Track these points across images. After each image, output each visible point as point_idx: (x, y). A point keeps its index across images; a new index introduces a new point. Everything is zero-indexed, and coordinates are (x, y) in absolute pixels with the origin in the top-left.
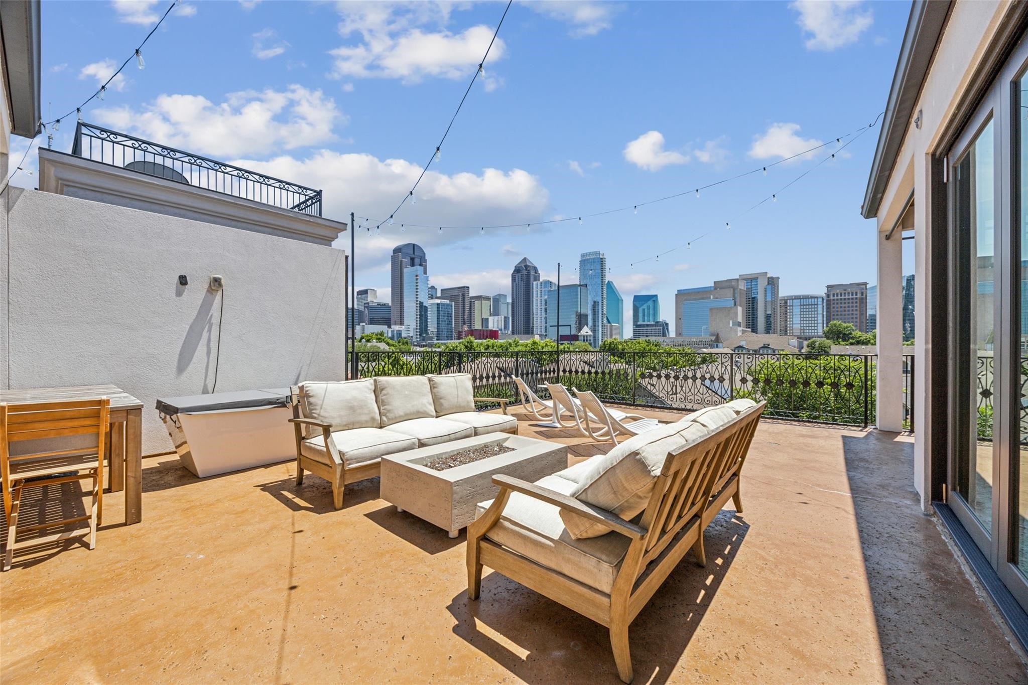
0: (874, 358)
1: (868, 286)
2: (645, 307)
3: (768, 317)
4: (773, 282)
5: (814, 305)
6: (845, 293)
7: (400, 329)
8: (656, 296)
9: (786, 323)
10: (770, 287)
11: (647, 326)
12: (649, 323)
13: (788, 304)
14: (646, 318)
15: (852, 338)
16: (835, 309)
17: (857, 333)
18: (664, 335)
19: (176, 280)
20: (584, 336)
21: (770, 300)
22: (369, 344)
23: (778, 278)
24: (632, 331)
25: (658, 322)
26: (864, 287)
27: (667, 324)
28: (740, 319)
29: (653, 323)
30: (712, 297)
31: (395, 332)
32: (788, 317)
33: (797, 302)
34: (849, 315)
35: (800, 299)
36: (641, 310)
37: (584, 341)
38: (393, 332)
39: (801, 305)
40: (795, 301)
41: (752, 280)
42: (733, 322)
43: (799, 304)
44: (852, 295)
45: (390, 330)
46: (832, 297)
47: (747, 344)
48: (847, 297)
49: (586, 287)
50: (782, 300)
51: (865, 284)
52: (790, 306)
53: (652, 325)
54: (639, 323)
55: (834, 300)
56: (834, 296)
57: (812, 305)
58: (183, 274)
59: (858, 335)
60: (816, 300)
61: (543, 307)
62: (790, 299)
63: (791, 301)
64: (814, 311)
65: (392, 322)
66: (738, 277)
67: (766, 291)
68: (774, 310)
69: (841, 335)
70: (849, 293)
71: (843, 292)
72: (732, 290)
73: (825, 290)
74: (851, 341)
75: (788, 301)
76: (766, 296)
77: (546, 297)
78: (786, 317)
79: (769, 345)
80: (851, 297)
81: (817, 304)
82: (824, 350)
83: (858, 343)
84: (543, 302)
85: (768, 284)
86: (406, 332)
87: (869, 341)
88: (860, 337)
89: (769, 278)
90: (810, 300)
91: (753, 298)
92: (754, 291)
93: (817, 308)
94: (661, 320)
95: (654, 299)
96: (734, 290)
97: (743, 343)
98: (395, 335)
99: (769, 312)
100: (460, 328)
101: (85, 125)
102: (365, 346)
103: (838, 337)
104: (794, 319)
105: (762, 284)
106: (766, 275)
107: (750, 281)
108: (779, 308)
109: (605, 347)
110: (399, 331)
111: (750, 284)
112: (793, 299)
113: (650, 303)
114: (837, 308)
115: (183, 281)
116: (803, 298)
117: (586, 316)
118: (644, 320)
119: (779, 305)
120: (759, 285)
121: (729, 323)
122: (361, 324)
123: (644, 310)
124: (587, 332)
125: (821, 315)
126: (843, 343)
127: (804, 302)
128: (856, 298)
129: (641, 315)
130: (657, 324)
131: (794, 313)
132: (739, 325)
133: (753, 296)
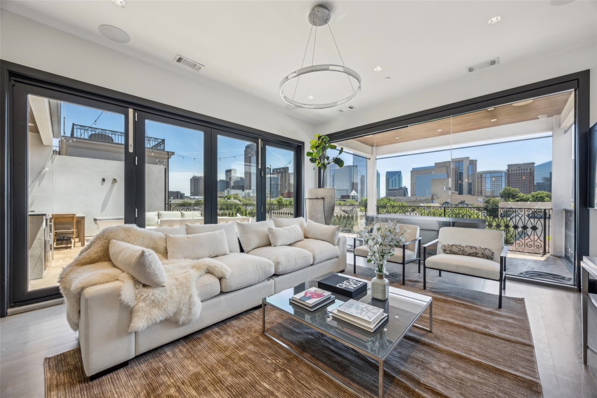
0: (551, 210)
1: (535, 165)
2: (393, 178)
3: (470, 185)
4: (473, 163)
5: (500, 177)
6: (519, 170)
7: (249, 192)
8: (400, 172)
9: (482, 188)
10: (471, 166)
11: (395, 190)
12: (395, 188)
13: (483, 176)
14: (394, 185)
15: (518, 197)
16: (513, 179)
17: (521, 194)
18: (405, 195)
19: (101, 180)
20: (353, 196)
21: (471, 174)
22: (229, 201)
23: (476, 161)
24: (385, 193)
25: (401, 187)
26: (532, 165)
27: (407, 189)
28: (450, 186)
29: (398, 188)
30: (433, 173)
31: (247, 193)
32: (483, 184)
33: (489, 175)
34: (522, 183)
35: (491, 173)
36: (391, 181)
37: (353, 199)
38: (245, 193)
39: (491, 177)
40: (487, 174)
41: (459, 162)
42: (446, 188)
43: (490, 176)
44: (524, 171)
45: (243, 193)
46: (510, 172)
47: (451, 201)
48: (520, 172)
49: (357, 167)
50: (479, 174)
51: (533, 163)
52: (484, 177)
53: (397, 190)
54: (389, 188)
55: (512, 174)
56: (512, 171)
57: (498, 177)
58: (104, 178)
59: (521, 196)
60: (501, 174)
61: (332, 179)
62: (484, 173)
63: (485, 174)
64: (500, 181)
65: (245, 187)
66: (450, 160)
67: (468, 169)
68: (473, 180)
69: (511, 196)
70: (522, 169)
71: (518, 169)
72: (446, 168)
73: (506, 168)
74: (517, 199)
75: (483, 175)
76: (468, 172)
77: (333, 173)
78: (481, 184)
79: (464, 201)
80: (523, 172)
81: (502, 177)
82: (495, 205)
83: (522, 200)
84: (332, 176)
85: (470, 164)
86: (253, 194)
87: (529, 199)
88: (523, 196)
89: (470, 161)
90: (497, 174)
91: (460, 173)
92: (461, 169)
93: (501, 179)
94: (403, 187)
95: (399, 174)
96: (447, 168)
97: (449, 200)
98: (246, 195)
99: (470, 181)
100: (283, 191)
101: (75, 125)
102: (227, 201)
103: (509, 197)
104: (487, 186)
105: (466, 164)
106: (469, 159)
107: (458, 163)
108: (477, 179)
109: (362, 202)
110: (249, 193)
111: (458, 164)
112: (486, 173)
113: (397, 176)
114: (514, 179)
115: (104, 180)
116: (492, 173)
117: (357, 184)
118: (392, 187)
119: (477, 177)
120: (464, 165)
121: (443, 188)
122: (227, 189)
123: (392, 181)
124: (354, 194)
125: (504, 183)
126: (512, 200)
127: (493, 175)
128: (527, 173)
129: (391, 183)
130: (401, 188)
131: (487, 182)
132: (450, 189)
133: (460, 172)
